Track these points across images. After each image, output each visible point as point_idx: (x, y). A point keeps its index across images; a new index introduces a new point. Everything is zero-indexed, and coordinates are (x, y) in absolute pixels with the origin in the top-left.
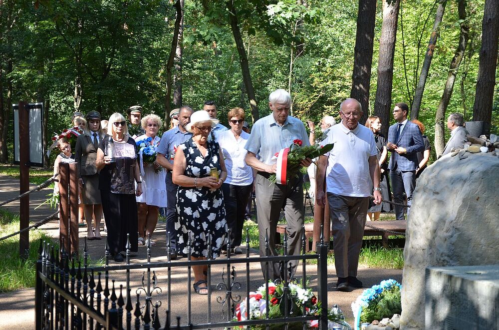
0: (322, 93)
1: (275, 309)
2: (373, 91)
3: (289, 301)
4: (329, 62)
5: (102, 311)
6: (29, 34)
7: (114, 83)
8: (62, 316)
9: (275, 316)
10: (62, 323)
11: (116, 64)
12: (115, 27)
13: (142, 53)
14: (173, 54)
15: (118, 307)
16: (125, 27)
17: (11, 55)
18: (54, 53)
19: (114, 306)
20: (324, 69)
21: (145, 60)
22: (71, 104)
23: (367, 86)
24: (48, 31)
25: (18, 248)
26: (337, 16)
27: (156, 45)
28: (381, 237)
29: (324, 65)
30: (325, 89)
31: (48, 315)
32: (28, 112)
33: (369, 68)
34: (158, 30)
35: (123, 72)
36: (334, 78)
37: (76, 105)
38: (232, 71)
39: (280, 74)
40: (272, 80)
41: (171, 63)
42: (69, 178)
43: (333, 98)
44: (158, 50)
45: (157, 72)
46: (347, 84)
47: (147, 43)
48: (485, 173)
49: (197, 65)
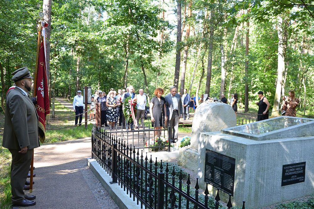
0: (165, 86)
1: (156, 143)
2: (179, 85)
3: (160, 142)
4: (167, 77)
5: (111, 144)
6: (86, 69)
7: (109, 82)
8: (99, 145)
9: (156, 145)
10: (99, 147)
11: (109, 77)
12: (109, 67)
13: (117, 74)
14: (125, 75)
15: (116, 143)
16: (112, 67)
17: (82, 74)
18: (93, 74)
19: (114, 143)
20: (166, 79)
21: (117, 76)
22: (97, 88)
23: (178, 84)
24: (91, 68)
25: (84, 126)
26: (170, 65)
27: (120, 72)
28: (182, 125)
29: (166, 78)
30: (166, 84)
31: (95, 145)
32: (87, 89)
33: (178, 80)
34: (121, 68)
35: (111, 79)
36: (168, 82)
37: (99, 88)
38: (141, 79)
39: (154, 80)
40: (151, 82)
41: (124, 77)
42: (98, 109)
43: (168, 87)
44: (121, 73)
45: (121, 79)
46: (172, 83)
47: (118, 71)
48: (213, 107)
49: (131, 78)
